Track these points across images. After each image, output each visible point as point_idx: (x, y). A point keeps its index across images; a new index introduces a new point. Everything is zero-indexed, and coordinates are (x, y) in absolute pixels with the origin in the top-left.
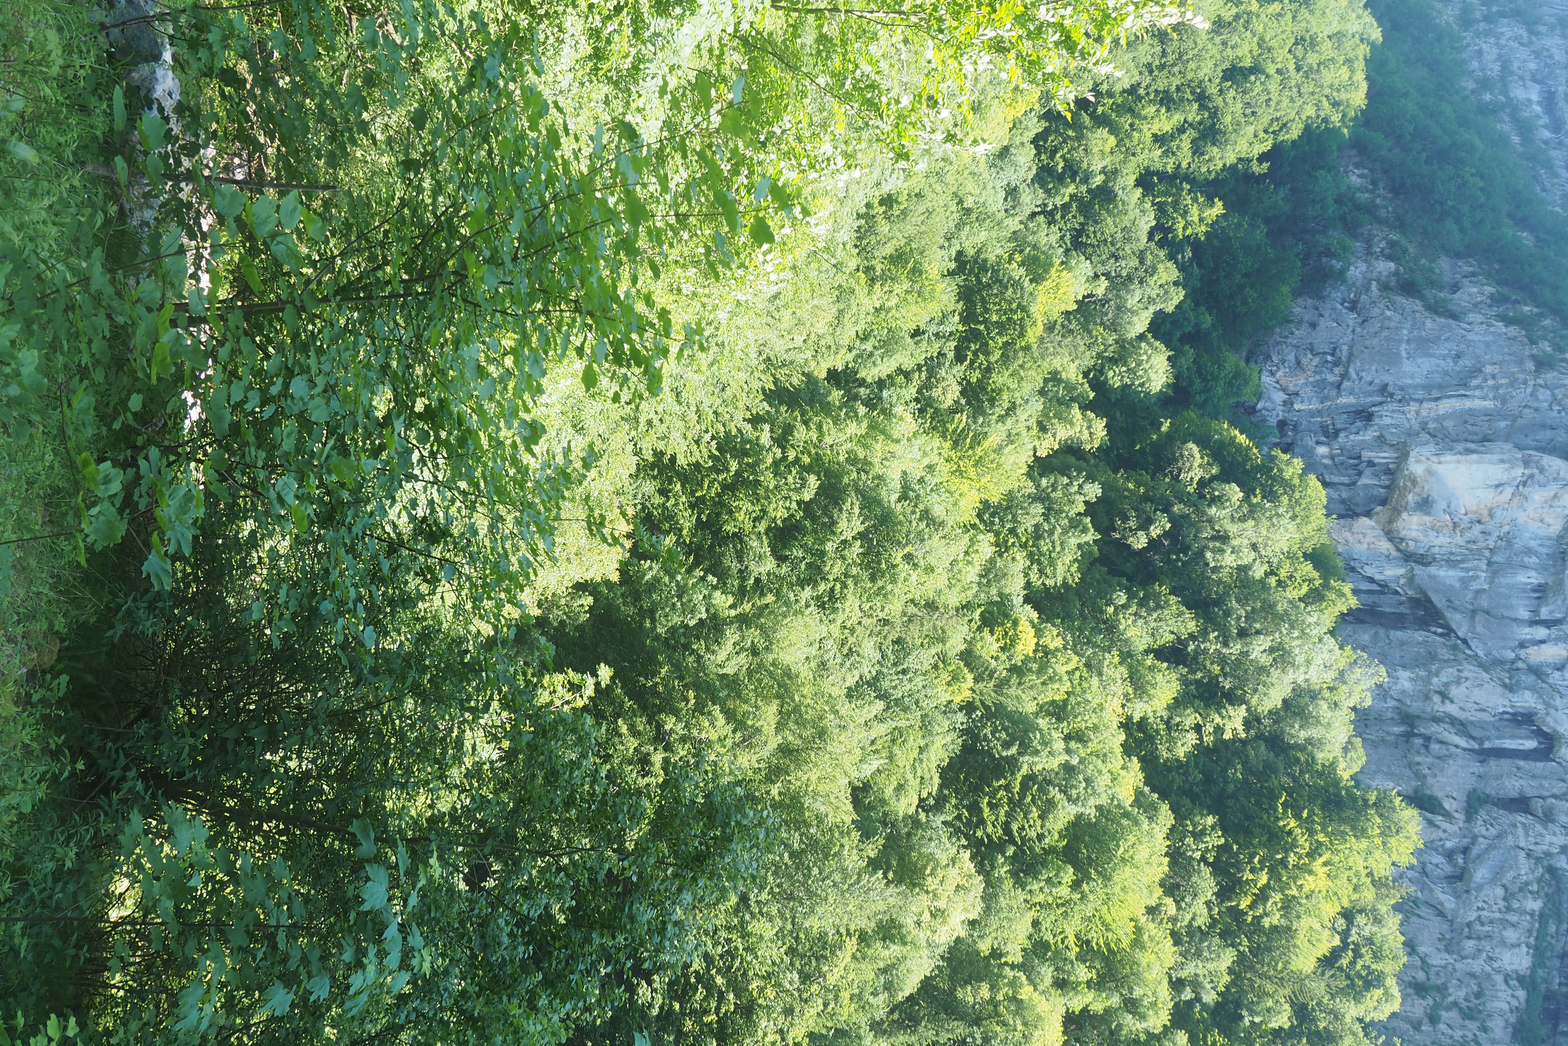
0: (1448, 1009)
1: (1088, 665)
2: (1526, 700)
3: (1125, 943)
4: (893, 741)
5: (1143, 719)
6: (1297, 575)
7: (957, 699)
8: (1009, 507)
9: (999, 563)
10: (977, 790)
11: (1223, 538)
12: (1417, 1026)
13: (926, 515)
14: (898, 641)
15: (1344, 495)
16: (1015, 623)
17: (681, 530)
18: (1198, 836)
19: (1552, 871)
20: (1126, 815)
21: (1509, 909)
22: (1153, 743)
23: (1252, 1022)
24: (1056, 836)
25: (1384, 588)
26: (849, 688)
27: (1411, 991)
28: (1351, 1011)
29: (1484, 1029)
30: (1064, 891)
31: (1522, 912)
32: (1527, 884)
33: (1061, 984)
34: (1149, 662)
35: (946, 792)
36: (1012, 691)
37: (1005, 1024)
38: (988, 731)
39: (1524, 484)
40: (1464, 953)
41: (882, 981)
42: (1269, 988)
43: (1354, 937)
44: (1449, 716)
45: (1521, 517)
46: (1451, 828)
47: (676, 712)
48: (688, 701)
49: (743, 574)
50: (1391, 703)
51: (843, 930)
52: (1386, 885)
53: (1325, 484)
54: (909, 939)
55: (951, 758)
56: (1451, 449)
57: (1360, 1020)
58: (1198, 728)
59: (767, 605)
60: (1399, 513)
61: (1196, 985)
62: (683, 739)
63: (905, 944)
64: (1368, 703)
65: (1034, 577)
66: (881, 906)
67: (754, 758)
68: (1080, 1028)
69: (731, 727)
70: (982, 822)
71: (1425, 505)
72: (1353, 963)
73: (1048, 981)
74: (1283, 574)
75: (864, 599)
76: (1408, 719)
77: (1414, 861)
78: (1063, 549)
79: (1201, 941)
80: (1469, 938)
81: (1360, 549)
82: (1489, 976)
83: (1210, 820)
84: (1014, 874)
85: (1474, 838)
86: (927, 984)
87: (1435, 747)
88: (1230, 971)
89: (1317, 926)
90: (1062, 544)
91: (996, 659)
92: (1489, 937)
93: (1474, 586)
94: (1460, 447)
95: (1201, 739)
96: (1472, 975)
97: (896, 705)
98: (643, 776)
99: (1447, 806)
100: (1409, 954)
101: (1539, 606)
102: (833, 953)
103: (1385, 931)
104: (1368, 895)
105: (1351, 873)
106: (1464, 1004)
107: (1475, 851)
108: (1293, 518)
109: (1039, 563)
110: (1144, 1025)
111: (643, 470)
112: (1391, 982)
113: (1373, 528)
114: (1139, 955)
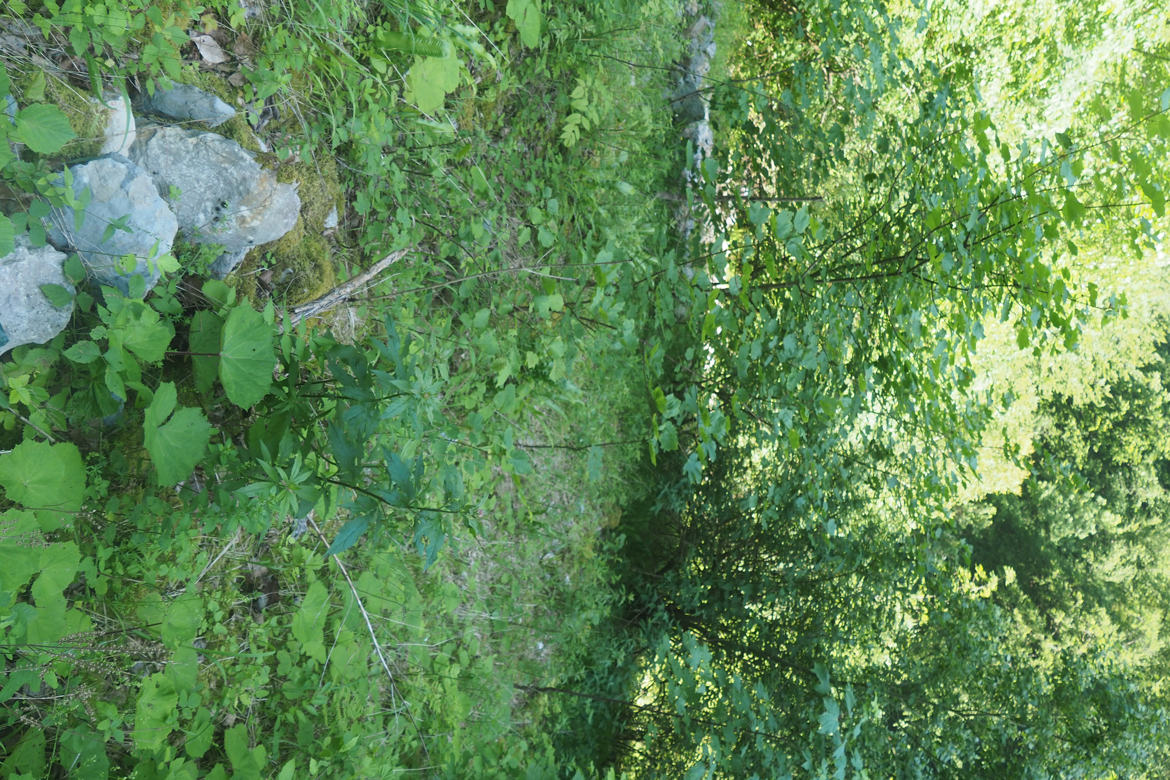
17: (1074, 458)
47: (1065, 609)
48: (1076, 600)
49: (1131, 499)
59: (1153, 527)
62: (1071, 632)
67: (1137, 657)
69: (1116, 627)
98: (1034, 658)
111: (1044, 407)
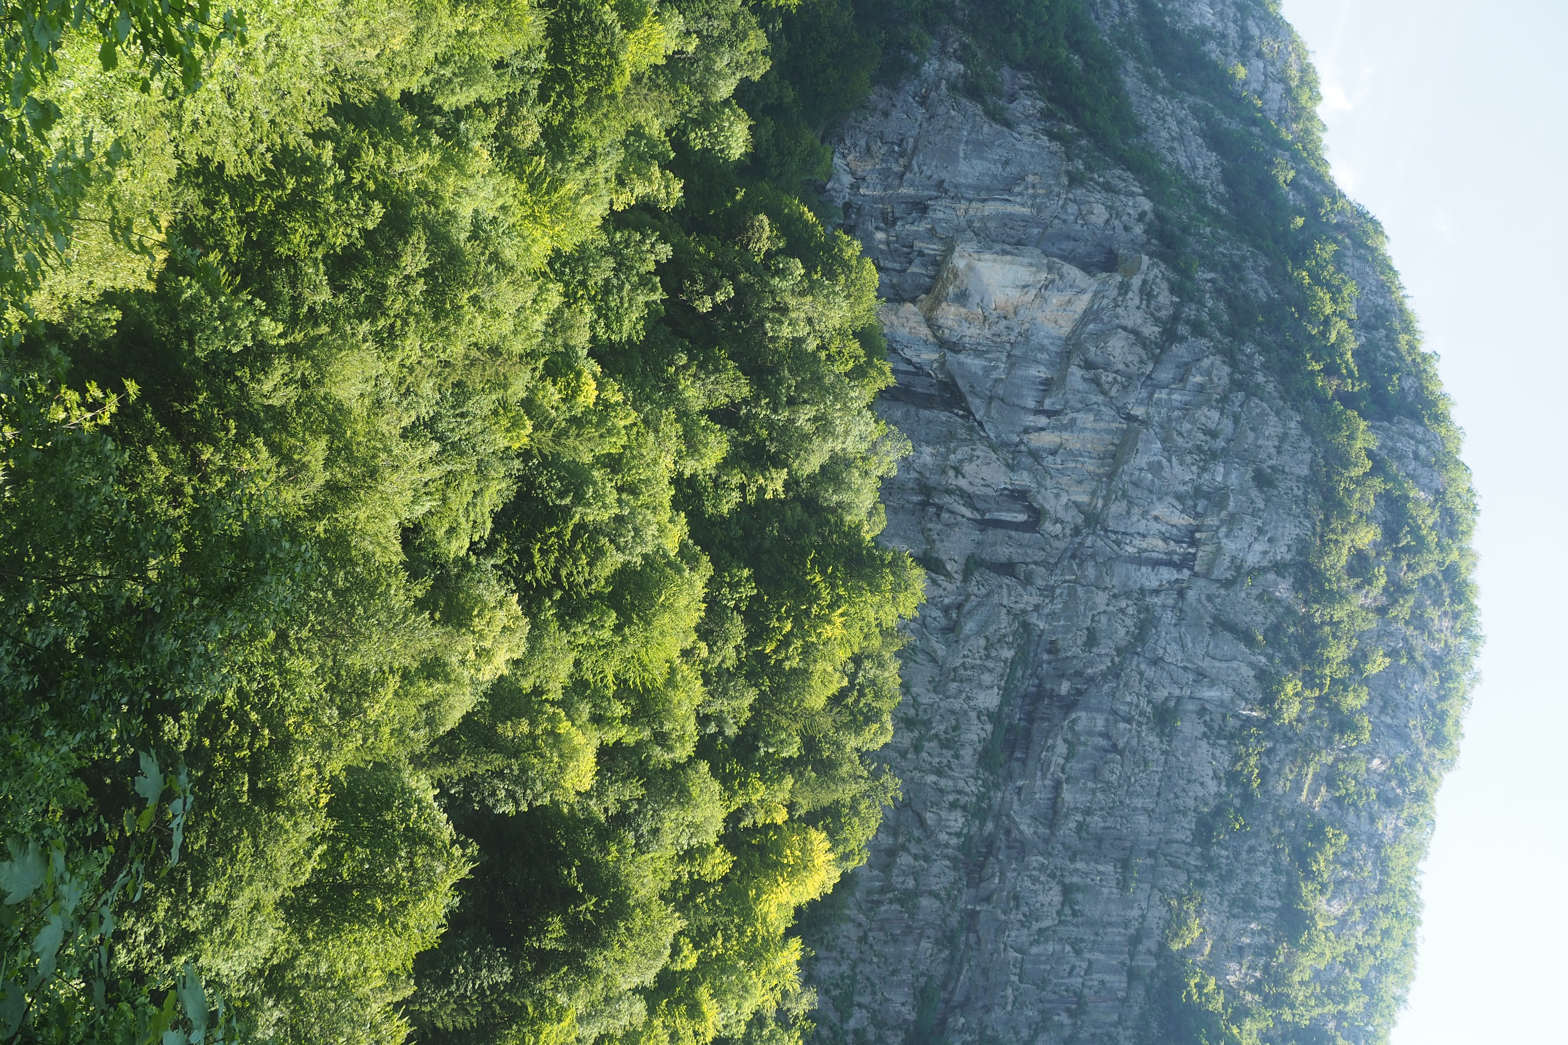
0: (930, 740)
1: (646, 421)
2: (1024, 479)
3: (660, 681)
4: (447, 484)
5: (694, 476)
6: (846, 352)
7: (516, 446)
8: (580, 259)
9: (567, 313)
10: (529, 536)
11: (783, 310)
12: (903, 754)
13: (495, 258)
14: (458, 385)
15: (895, 281)
16: (579, 374)
17: (227, 247)
18: (734, 586)
19: (1025, 625)
20: (669, 564)
21: (988, 657)
22: (700, 499)
23: (767, 753)
24: (603, 583)
25: (919, 369)
26: (405, 428)
27: (902, 725)
28: (852, 742)
29: (957, 756)
30: (606, 634)
31: (998, 659)
32: (1005, 636)
33: (598, 720)
34: (703, 423)
35: (498, 536)
36: (570, 442)
37: (542, 756)
38: (543, 479)
39: (1046, 287)
40: (948, 693)
41: (424, 716)
42: (784, 722)
43: (860, 679)
44: (960, 489)
45: (1040, 316)
46: (951, 587)
47: (214, 442)
48: (228, 431)
49: (296, 301)
50: (913, 475)
51: (386, 668)
52: (891, 635)
53: (879, 269)
54: (453, 677)
55: (505, 504)
56: (990, 248)
57: (858, 750)
58: (742, 488)
59: (321, 337)
60: (940, 303)
61: (720, 720)
62: (222, 471)
63: (448, 681)
64: (894, 473)
65: (600, 331)
66: (426, 645)
67: (299, 494)
68: (612, 759)
69: (276, 460)
70: (532, 567)
71: (962, 297)
72: (857, 701)
73: (585, 716)
74: (833, 349)
75: (426, 338)
76: (925, 489)
77: (917, 614)
78: (631, 306)
79: (728, 681)
80: (954, 680)
81: (903, 332)
82: (966, 712)
83: (746, 573)
84: (559, 617)
85: (968, 596)
86: (468, 718)
87: (945, 515)
88: (752, 708)
89: (830, 669)
90: (630, 300)
91: (557, 409)
92: (969, 680)
93: (994, 375)
94: (998, 247)
95: (744, 497)
96: (953, 712)
97: (453, 448)
98: (175, 508)
99: (949, 568)
100: (904, 694)
101: (1044, 398)
102: (375, 689)
103: (886, 674)
104: (876, 642)
105: (864, 623)
106: (943, 736)
107: (967, 607)
108: (848, 297)
109: (606, 317)
110: (671, 756)
111: (183, 176)
112: (887, 718)
113: (916, 314)
114: (671, 693)
